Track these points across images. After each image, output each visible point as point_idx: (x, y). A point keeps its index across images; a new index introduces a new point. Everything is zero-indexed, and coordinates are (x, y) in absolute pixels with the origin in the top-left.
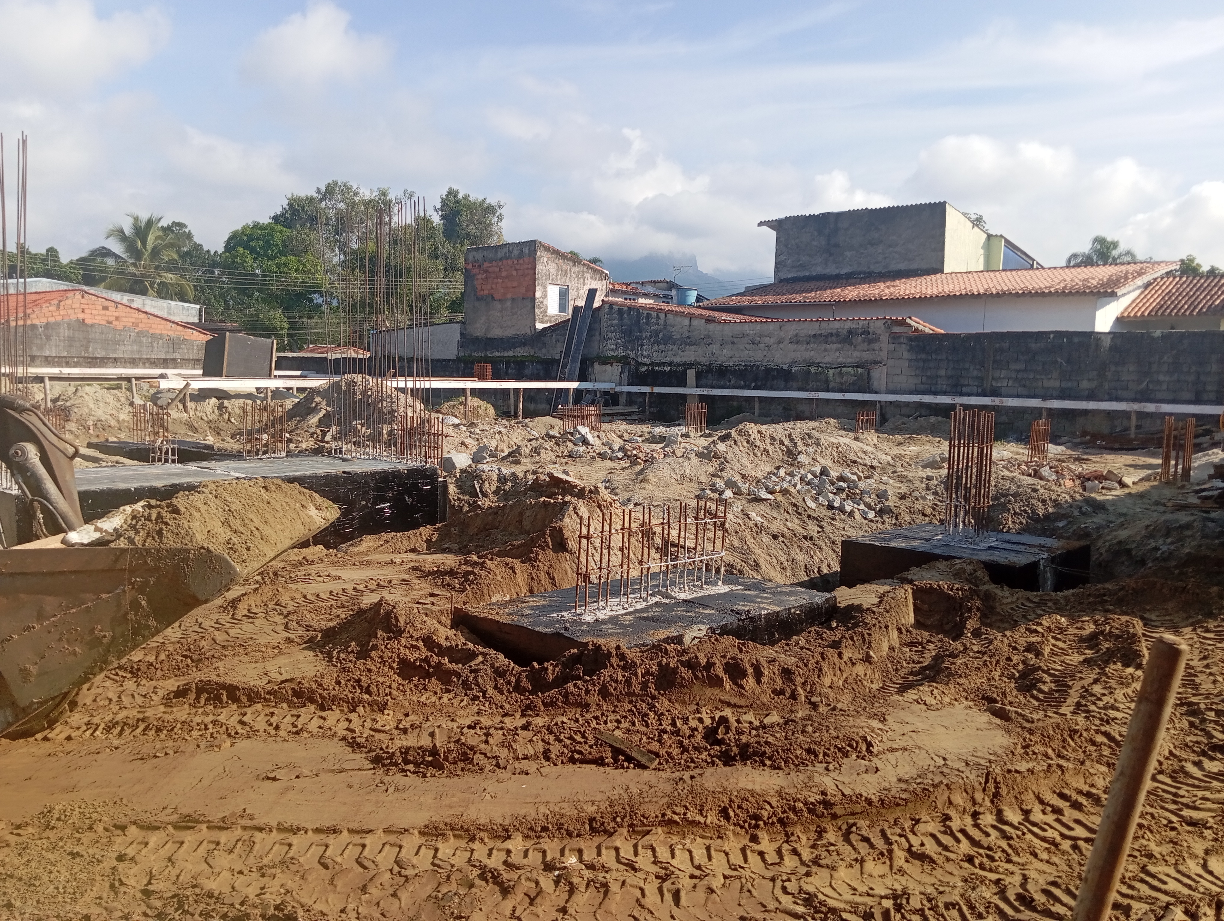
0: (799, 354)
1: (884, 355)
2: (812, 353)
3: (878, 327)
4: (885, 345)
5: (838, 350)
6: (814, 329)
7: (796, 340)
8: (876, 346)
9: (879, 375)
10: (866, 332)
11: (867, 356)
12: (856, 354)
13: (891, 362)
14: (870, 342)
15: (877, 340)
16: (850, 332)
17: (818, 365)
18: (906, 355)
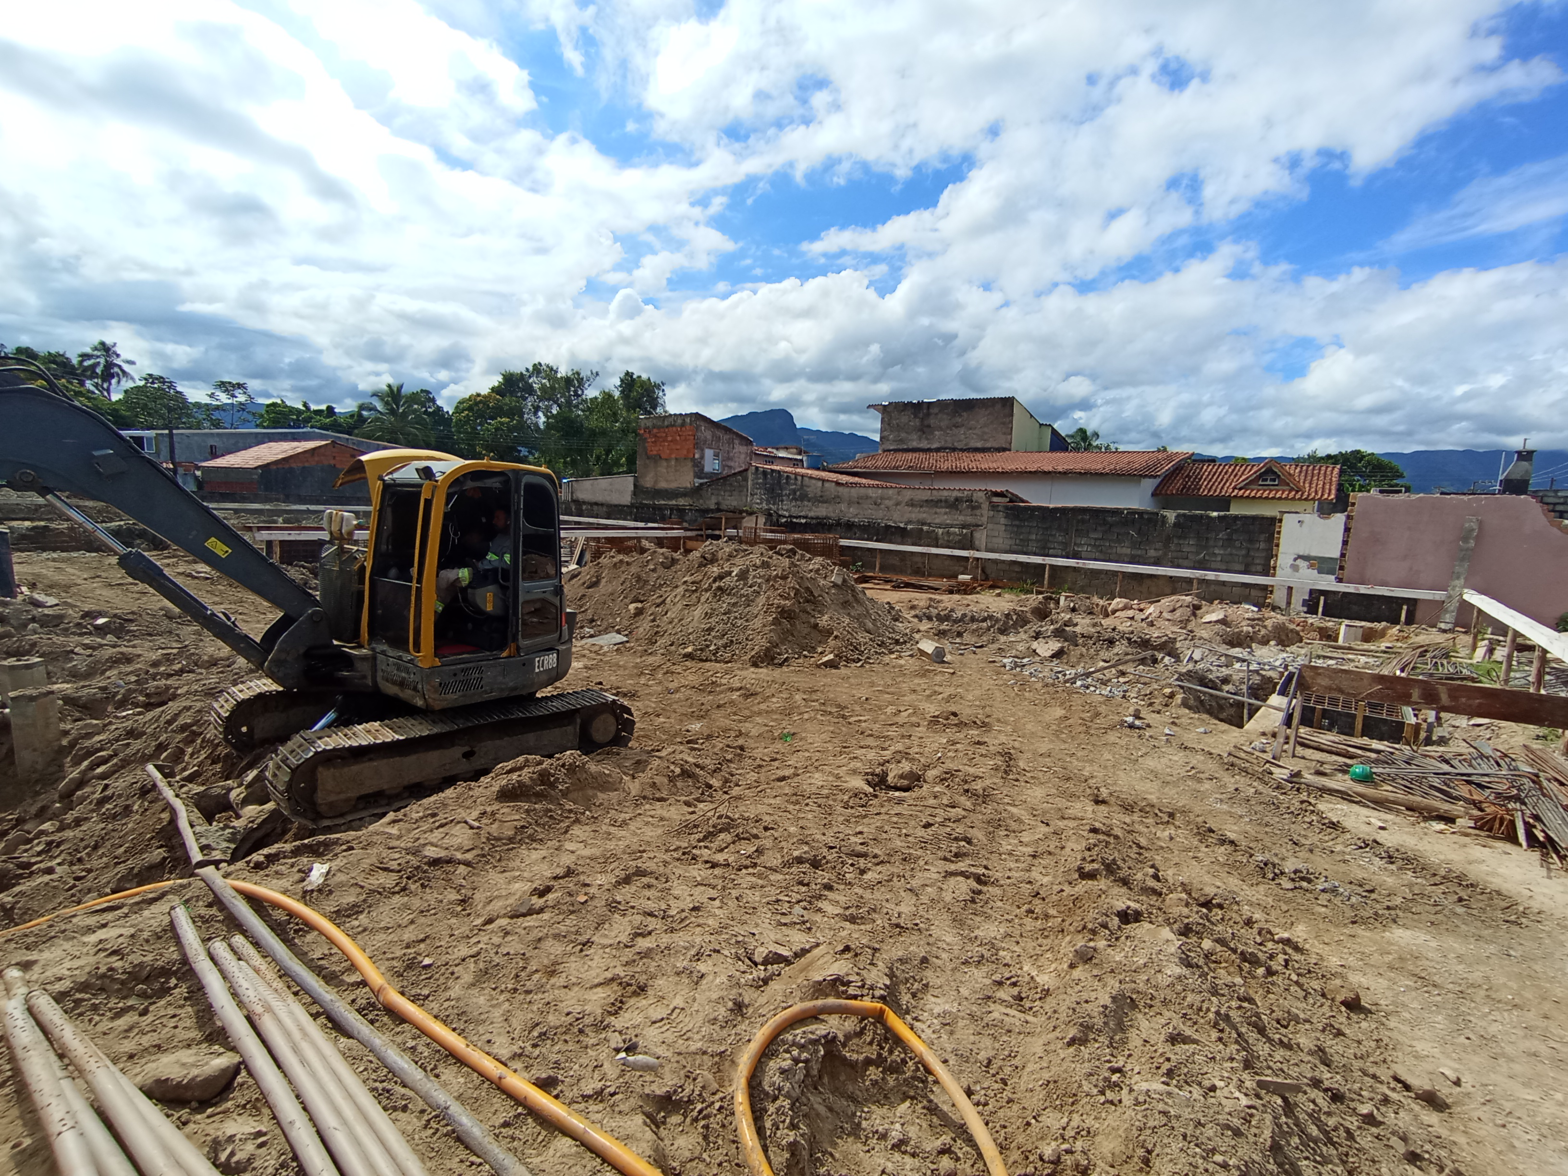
0: (913, 516)
1: (984, 519)
2: (925, 515)
3: (980, 497)
4: (985, 512)
5: (946, 513)
6: (926, 495)
7: (912, 504)
8: (978, 512)
9: (981, 537)
10: (970, 500)
11: (969, 519)
12: (961, 518)
13: (990, 526)
14: (974, 508)
15: (979, 507)
16: (957, 499)
17: (929, 525)
18: (1003, 521)
